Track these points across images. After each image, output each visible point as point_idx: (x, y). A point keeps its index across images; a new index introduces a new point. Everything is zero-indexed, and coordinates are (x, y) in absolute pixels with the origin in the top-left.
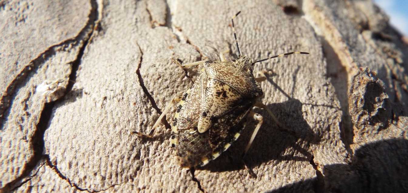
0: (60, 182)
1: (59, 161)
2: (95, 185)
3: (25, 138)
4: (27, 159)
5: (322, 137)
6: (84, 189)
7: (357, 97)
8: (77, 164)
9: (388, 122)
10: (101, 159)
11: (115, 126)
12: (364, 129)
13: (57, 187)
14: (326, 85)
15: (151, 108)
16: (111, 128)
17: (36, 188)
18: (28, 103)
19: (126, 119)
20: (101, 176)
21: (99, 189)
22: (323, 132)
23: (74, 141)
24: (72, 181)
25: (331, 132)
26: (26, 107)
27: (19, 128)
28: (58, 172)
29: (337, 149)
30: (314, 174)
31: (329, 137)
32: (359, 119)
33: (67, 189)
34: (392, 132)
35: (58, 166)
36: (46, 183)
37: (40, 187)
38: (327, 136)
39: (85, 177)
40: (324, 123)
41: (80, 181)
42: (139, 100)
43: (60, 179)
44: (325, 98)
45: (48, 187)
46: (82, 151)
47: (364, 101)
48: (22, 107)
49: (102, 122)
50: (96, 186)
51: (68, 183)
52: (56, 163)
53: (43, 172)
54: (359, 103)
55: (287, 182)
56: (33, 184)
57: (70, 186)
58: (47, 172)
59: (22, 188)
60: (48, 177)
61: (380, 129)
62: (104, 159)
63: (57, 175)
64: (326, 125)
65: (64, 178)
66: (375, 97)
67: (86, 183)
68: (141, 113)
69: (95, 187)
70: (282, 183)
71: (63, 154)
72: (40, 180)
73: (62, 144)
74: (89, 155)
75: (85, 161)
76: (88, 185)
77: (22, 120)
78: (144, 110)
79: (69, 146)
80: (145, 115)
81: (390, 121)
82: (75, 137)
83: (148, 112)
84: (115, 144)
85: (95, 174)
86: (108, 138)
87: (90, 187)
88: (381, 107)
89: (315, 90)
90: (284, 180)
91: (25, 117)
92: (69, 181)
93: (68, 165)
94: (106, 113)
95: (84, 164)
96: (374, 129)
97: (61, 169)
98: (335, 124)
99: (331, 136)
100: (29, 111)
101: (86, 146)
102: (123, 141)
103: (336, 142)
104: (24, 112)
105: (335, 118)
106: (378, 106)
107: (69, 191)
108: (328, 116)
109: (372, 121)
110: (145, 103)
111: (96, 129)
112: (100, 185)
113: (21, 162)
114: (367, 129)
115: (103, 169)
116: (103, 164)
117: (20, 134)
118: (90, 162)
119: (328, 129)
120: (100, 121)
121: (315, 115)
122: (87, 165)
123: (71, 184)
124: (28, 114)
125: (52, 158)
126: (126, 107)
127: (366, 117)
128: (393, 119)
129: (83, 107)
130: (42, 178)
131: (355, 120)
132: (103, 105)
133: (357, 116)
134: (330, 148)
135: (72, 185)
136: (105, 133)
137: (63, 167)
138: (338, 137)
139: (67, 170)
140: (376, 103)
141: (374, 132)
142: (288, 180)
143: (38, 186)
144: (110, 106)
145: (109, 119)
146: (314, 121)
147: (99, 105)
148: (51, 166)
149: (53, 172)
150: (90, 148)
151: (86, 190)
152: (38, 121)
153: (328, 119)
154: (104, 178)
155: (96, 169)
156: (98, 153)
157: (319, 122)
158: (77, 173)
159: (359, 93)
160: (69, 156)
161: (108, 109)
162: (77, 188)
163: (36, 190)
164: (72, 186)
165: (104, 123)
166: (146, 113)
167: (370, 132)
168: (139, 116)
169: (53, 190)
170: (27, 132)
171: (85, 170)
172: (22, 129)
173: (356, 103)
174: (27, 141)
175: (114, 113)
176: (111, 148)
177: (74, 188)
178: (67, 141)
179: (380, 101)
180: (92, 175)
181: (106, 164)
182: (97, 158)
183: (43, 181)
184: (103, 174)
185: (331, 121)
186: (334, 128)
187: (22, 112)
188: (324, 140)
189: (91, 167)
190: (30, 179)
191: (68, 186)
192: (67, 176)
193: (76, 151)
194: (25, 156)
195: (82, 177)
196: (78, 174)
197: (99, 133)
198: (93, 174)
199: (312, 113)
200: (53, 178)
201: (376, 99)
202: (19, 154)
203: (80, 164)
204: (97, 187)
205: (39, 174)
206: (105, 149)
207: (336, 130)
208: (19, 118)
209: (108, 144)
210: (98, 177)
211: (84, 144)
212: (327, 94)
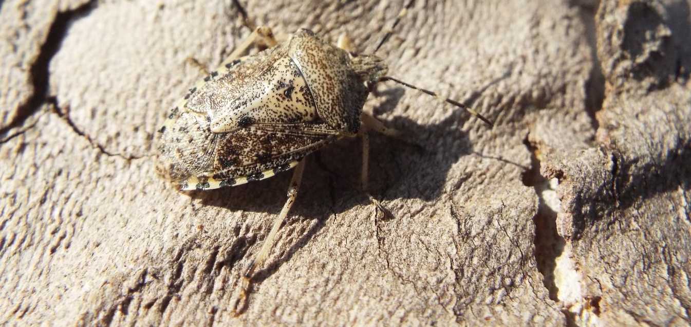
0: (75, 139)
1: (74, 105)
2: (135, 147)
3: (19, 65)
4: (23, 99)
5: (549, 101)
6: (116, 153)
7: (611, 27)
8: (105, 113)
9: (667, 77)
10: (147, 104)
11: (176, 52)
12: (622, 85)
13: (69, 147)
14: (567, 17)
15: (241, 27)
16: (169, 55)
17: (33, 145)
18: (28, 8)
19: (197, 42)
20: (146, 132)
21: (141, 153)
22: (553, 94)
23: (103, 75)
24: (94, 139)
25: (568, 96)
26: (25, 16)
27: (10, 48)
28: (70, 123)
29: (577, 126)
30: (527, 158)
31: (563, 105)
32: (614, 66)
33: (86, 151)
34: (674, 95)
35: (72, 115)
36: (51, 141)
37: (39, 146)
38: (558, 102)
39: (118, 134)
40: (555, 79)
41: (109, 140)
42: (221, 12)
43: (74, 134)
44: (563, 38)
45: (53, 148)
46: (116, 90)
47: (623, 35)
48: (19, 14)
49: (154, 44)
50: (137, 149)
51: (88, 142)
52: (68, 109)
53: (46, 124)
54: (615, 38)
55: (476, 166)
56: (28, 139)
57: (90, 148)
58: (52, 124)
59: (10, 144)
60: (54, 132)
61: (651, 89)
62: (153, 105)
63: (70, 129)
64: (559, 83)
65: (81, 134)
66: (644, 31)
67: (118, 144)
68: (224, 33)
69: (134, 149)
70: (466, 167)
71: (82, 95)
72: (40, 135)
73: (81, 79)
74: (127, 99)
75: (119, 107)
76: (122, 147)
77: (17, 35)
78: (228, 29)
79: (94, 82)
80: (229, 38)
81: (672, 77)
82: (105, 67)
83: (236, 33)
84: (173, 81)
85: (136, 129)
86: (163, 71)
87: (125, 150)
88: (655, 49)
89: (546, 24)
90: (471, 163)
91: (23, 32)
92: (89, 139)
93: (89, 114)
94: (162, 31)
95: (117, 113)
96: (640, 88)
97: (77, 119)
98: (575, 83)
99: (567, 103)
100: (30, 21)
101: (122, 83)
102: (189, 78)
103: (576, 115)
104: (22, 23)
105: (578, 72)
106: (650, 47)
107: (90, 154)
108: (565, 68)
109: (639, 72)
110: (232, 18)
111: (142, 56)
112: (143, 147)
113: (12, 103)
114: (627, 85)
115: (150, 121)
116: (151, 113)
117: (12, 59)
118: (130, 110)
119: (563, 90)
120: (150, 43)
121: (540, 64)
122: (121, 115)
123: (93, 144)
124: (27, 27)
125: (62, 102)
126: (197, 22)
127: (627, 64)
128: (678, 74)
129: (122, 20)
130: (43, 132)
131: (607, 68)
132: (157, 18)
133: (611, 61)
134: (564, 121)
135: (95, 146)
136: (158, 63)
137: (80, 116)
138: (580, 106)
139: (88, 120)
140: (645, 41)
141: (640, 92)
142: (478, 164)
143: (36, 145)
144: (169, 19)
145: (167, 41)
146: (536, 72)
147: (151, 17)
148: (60, 115)
149: (63, 124)
150: (131, 86)
151: (119, 155)
152: (43, 39)
153: (564, 73)
154: (150, 137)
155: (138, 121)
156: (144, 95)
157: (545, 76)
158: (105, 127)
159: (615, 21)
160: (92, 99)
161: (165, 24)
162: (102, 150)
163: (33, 149)
164: (93, 148)
165: (157, 46)
166: (233, 34)
167: (632, 92)
168: (220, 39)
169: (61, 152)
170: (23, 55)
171: (119, 122)
172: (15, 49)
173: (610, 37)
174: (23, 70)
175: (176, 33)
176: (166, 88)
177: (97, 150)
178: (89, 74)
179: (653, 38)
180: (129, 130)
181: (156, 114)
182: (141, 102)
183: (45, 137)
184: (149, 129)
185: (569, 77)
186: (573, 90)
187: (17, 22)
188: (552, 108)
189: (129, 118)
190: (23, 132)
191: (87, 147)
192: (87, 132)
193: (105, 91)
194: (18, 94)
195: (112, 133)
196: (107, 129)
197: (147, 62)
198: (132, 128)
199: (535, 61)
200: (62, 134)
201: (648, 35)
202: (9, 89)
203: (111, 111)
204: (138, 151)
205: (40, 125)
206: (155, 89)
207: (577, 92)
208: (11, 33)
209: (163, 80)
210: (141, 135)
211: (119, 79)
212: (567, 34)
